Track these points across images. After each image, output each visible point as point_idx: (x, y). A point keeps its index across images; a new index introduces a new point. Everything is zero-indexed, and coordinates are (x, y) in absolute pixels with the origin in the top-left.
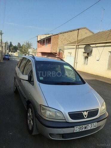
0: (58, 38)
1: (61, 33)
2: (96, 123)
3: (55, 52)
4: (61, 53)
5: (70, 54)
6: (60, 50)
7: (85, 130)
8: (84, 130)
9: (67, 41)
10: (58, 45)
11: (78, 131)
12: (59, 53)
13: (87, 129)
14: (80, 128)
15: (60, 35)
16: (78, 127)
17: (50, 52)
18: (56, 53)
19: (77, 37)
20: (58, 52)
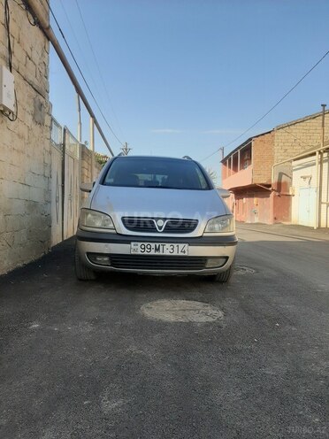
0: (273, 142)
1: (282, 128)
2: (187, 245)
3: (264, 182)
4: (286, 183)
5: (307, 180)
6: (281, 174)
7: (157, 253)
8: (153, 252)
9: (303, 147)
10: (273, 163)
11: (140, 253)
12: (279, 184)
13: (161, 253)
14: (143, 247)
15: (277, 134)
16: (140, 244)
17: (250, 183)
18: (269, 186)
19: (321, 128)
20: (274, 181)
